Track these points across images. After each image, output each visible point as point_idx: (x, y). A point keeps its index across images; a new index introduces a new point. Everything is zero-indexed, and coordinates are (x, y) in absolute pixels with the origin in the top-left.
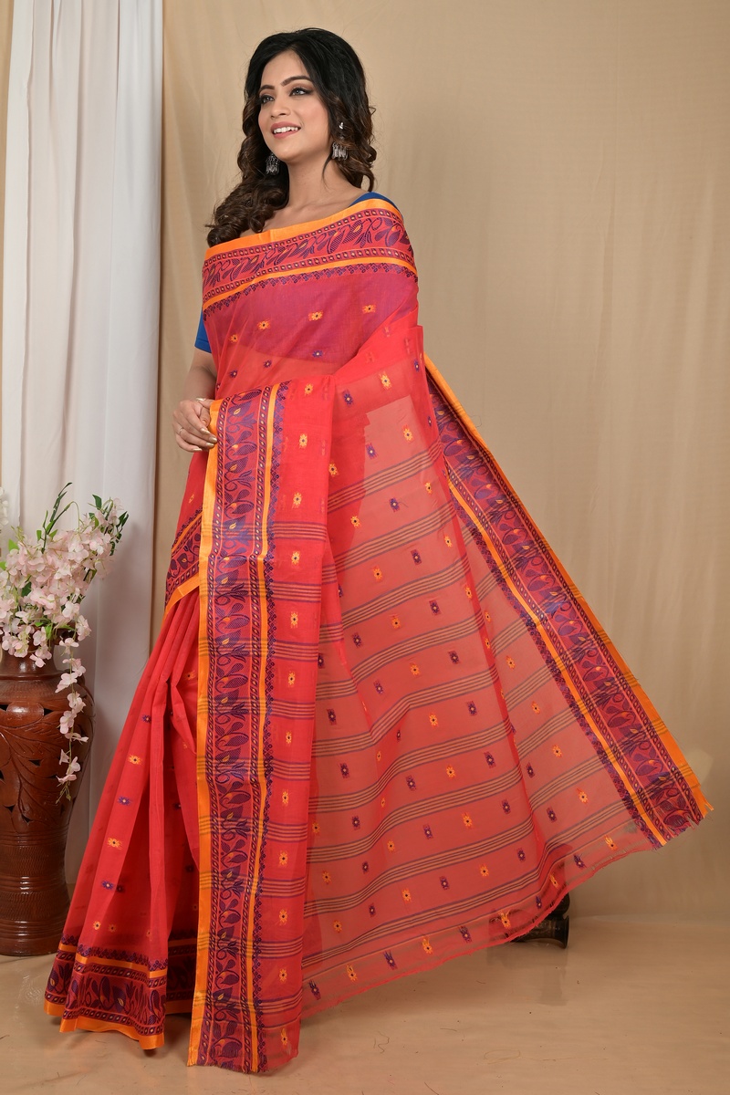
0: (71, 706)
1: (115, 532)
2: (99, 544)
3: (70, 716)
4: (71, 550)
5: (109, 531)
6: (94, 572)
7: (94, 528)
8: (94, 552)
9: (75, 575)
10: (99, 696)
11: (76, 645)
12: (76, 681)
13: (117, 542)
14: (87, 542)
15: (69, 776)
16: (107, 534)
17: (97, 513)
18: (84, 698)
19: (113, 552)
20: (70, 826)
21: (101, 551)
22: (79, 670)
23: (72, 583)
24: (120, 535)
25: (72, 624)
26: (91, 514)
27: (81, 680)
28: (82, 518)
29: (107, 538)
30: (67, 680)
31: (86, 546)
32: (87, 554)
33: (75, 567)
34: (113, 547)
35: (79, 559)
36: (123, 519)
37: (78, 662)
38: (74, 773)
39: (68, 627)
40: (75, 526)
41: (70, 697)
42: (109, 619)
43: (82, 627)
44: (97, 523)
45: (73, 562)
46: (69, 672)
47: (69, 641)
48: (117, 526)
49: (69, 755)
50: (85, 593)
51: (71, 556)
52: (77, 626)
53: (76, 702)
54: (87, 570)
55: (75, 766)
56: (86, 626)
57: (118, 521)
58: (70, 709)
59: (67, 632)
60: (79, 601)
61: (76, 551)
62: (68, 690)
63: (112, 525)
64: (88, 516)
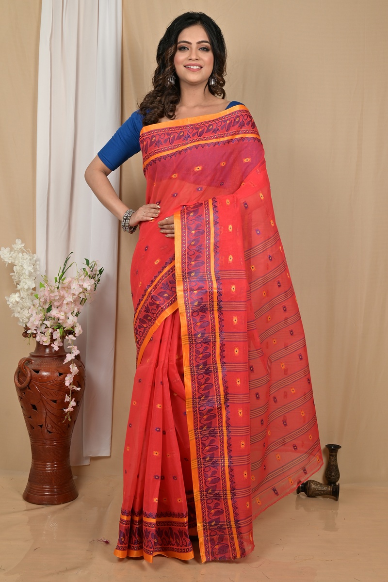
0: (71, 371)
1: (97, 278)
2: (88, 284)
3: (71, 376)
4: (72, 288)
5: (93, 278)
6: (86, 300)
7: (85, 276)
8: (85, 289)
9: (75, 301)
10: (89, 367)
11: (75, 339)
12: (74, 358)
13: (98, 283)
14: (81, 284)
15: (70, 409)
16: (92, 279)
17: (87, 268)
18: (79, 367)
19: (95, 289)
20: (72, 436)
21: (89, 289)
22: (76, 352)
23: (73, 305)
24: (99, 280)
25: (73, 327)
26: (84, 269)
27: (78, 357)
28: (79, 271)
29: (93, 281)
30: (69, 357)
31: (81, 286)
32: (81, 290)
33: (75, 297)
34: (96, 287)
35: (77, 293)
36: (101, 272)
37: (76, 347)
38: (73, 407)
39: (72, 329)
40: (75, 275)
41: (71, 366)
42: (93, 325)
43: (78, 330)
44: (87, 274)
45: (74, 294)
46: (70, 353)
47: (71, 336)
48: (98, 275)
49: (70, 397)
50: (80, 311)
51: (72, 291)
52: (75, 328)
53: (74, 369)
54: (81, 299)
55: (73, 403)
56: (80, 329)
57: (98, 273)
58: (71, 373)
59: (70, 332)
60: (77, 315)
61: (76, 288)
62: (70, 363)
63: (95, 274)
64: (82, 270)
